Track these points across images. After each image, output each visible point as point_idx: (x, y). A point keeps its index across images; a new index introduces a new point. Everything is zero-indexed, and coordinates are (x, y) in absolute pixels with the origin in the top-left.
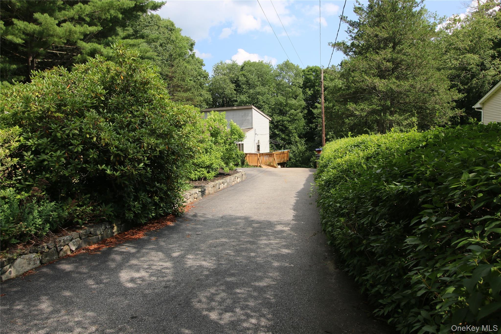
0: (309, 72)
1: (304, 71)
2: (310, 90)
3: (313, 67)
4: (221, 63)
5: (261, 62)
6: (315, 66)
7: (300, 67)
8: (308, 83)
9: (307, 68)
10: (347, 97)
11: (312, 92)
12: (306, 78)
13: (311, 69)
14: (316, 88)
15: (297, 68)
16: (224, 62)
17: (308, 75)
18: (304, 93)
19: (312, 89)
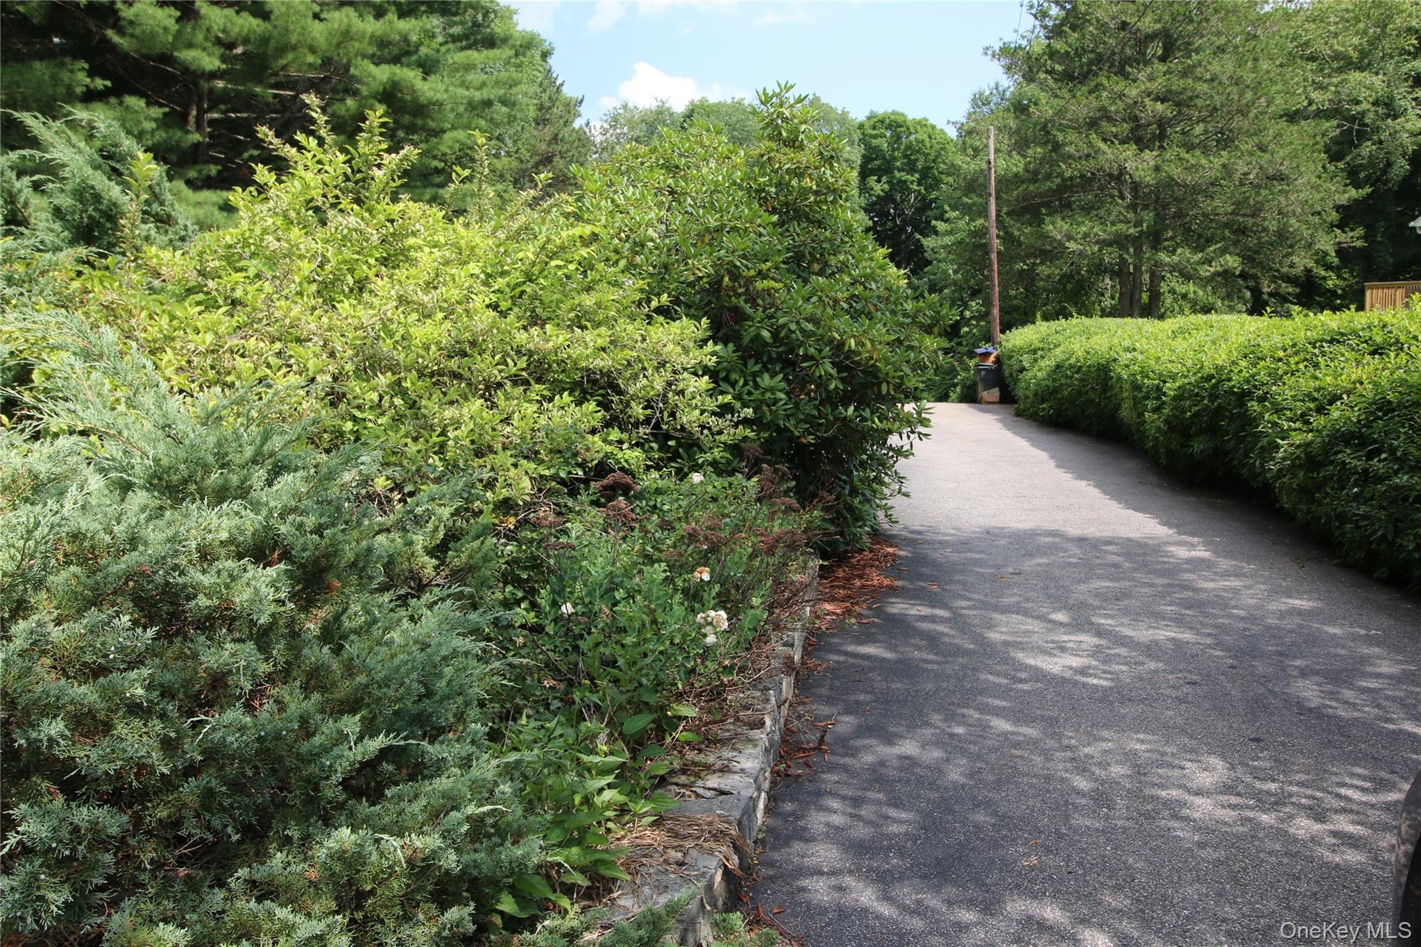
0: (874, 128)
1: (861, 126)
2: (879, 181)
3: (886, 114)
4: (625, 107)
5: (739, 103)
6: (893, 113)
7: (852, 116)
8: (873, 160)
9: (869, 118)
10: (1037, 200)
11: (886, 187)
12: (869, 147)
13: (882, 122)
14: (897, 174)
15: (843, 119)
16: (631, 105)
17: (875, 137)
18: (864, 188)
19: (884, 179)
